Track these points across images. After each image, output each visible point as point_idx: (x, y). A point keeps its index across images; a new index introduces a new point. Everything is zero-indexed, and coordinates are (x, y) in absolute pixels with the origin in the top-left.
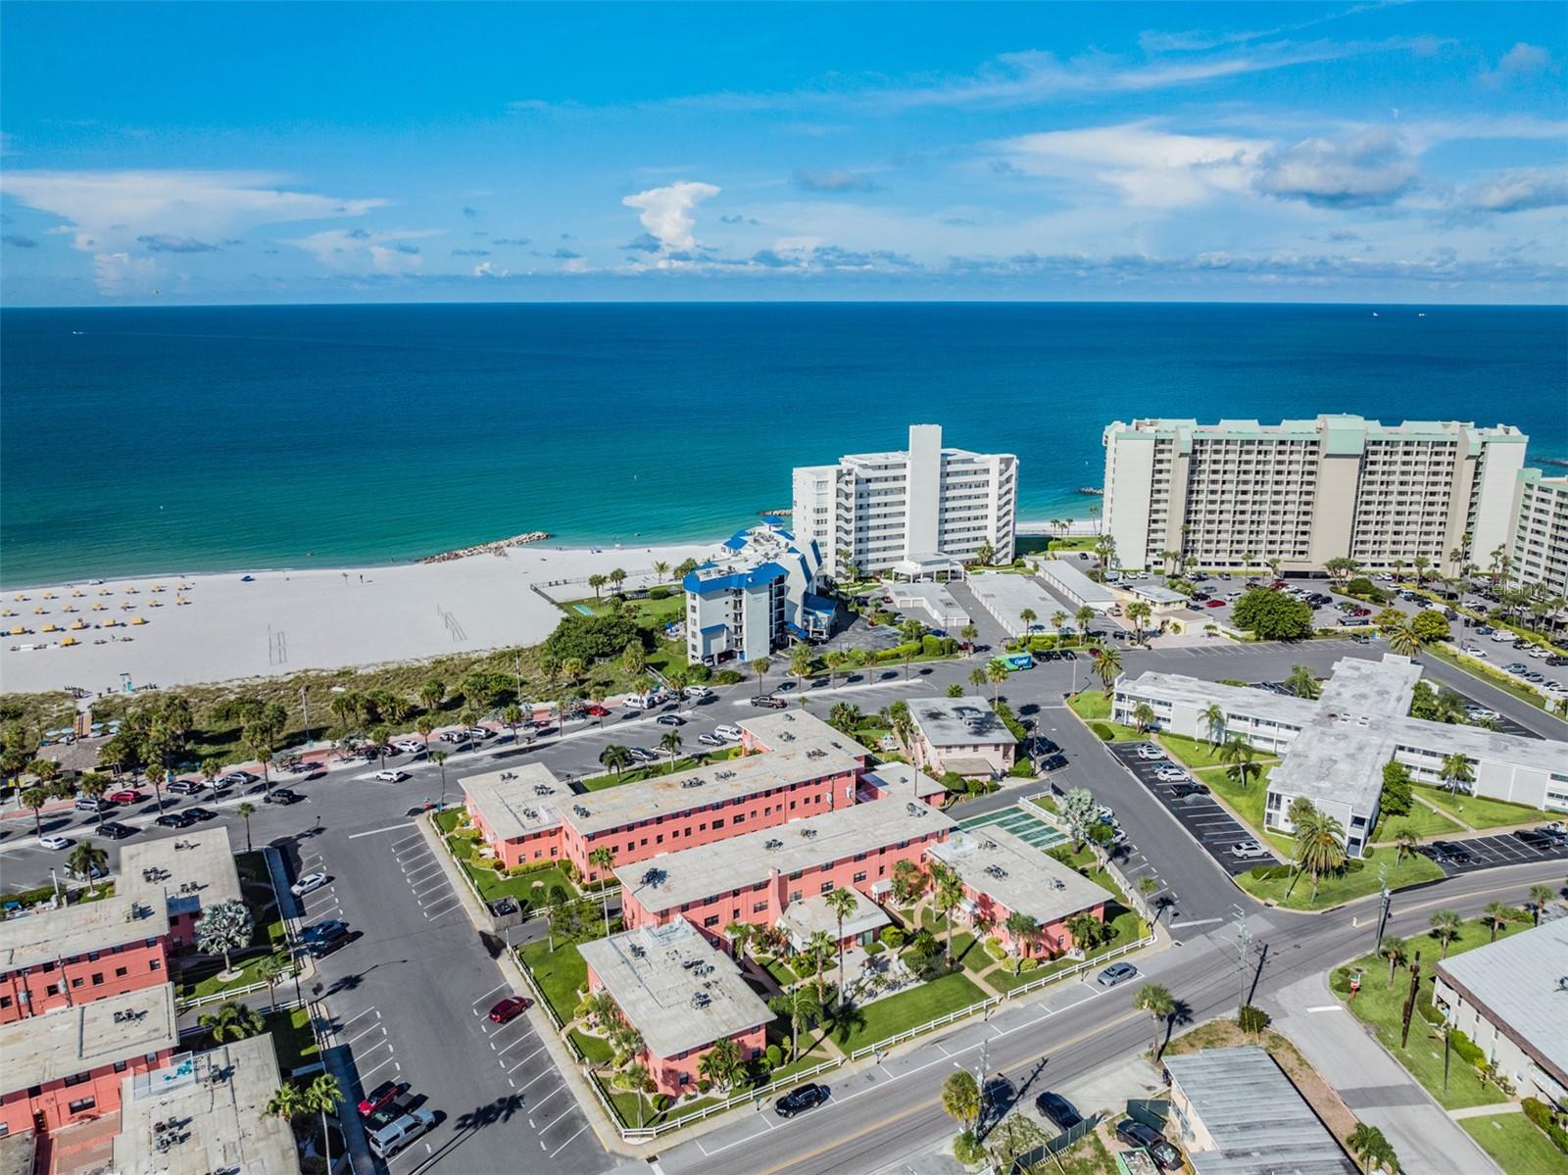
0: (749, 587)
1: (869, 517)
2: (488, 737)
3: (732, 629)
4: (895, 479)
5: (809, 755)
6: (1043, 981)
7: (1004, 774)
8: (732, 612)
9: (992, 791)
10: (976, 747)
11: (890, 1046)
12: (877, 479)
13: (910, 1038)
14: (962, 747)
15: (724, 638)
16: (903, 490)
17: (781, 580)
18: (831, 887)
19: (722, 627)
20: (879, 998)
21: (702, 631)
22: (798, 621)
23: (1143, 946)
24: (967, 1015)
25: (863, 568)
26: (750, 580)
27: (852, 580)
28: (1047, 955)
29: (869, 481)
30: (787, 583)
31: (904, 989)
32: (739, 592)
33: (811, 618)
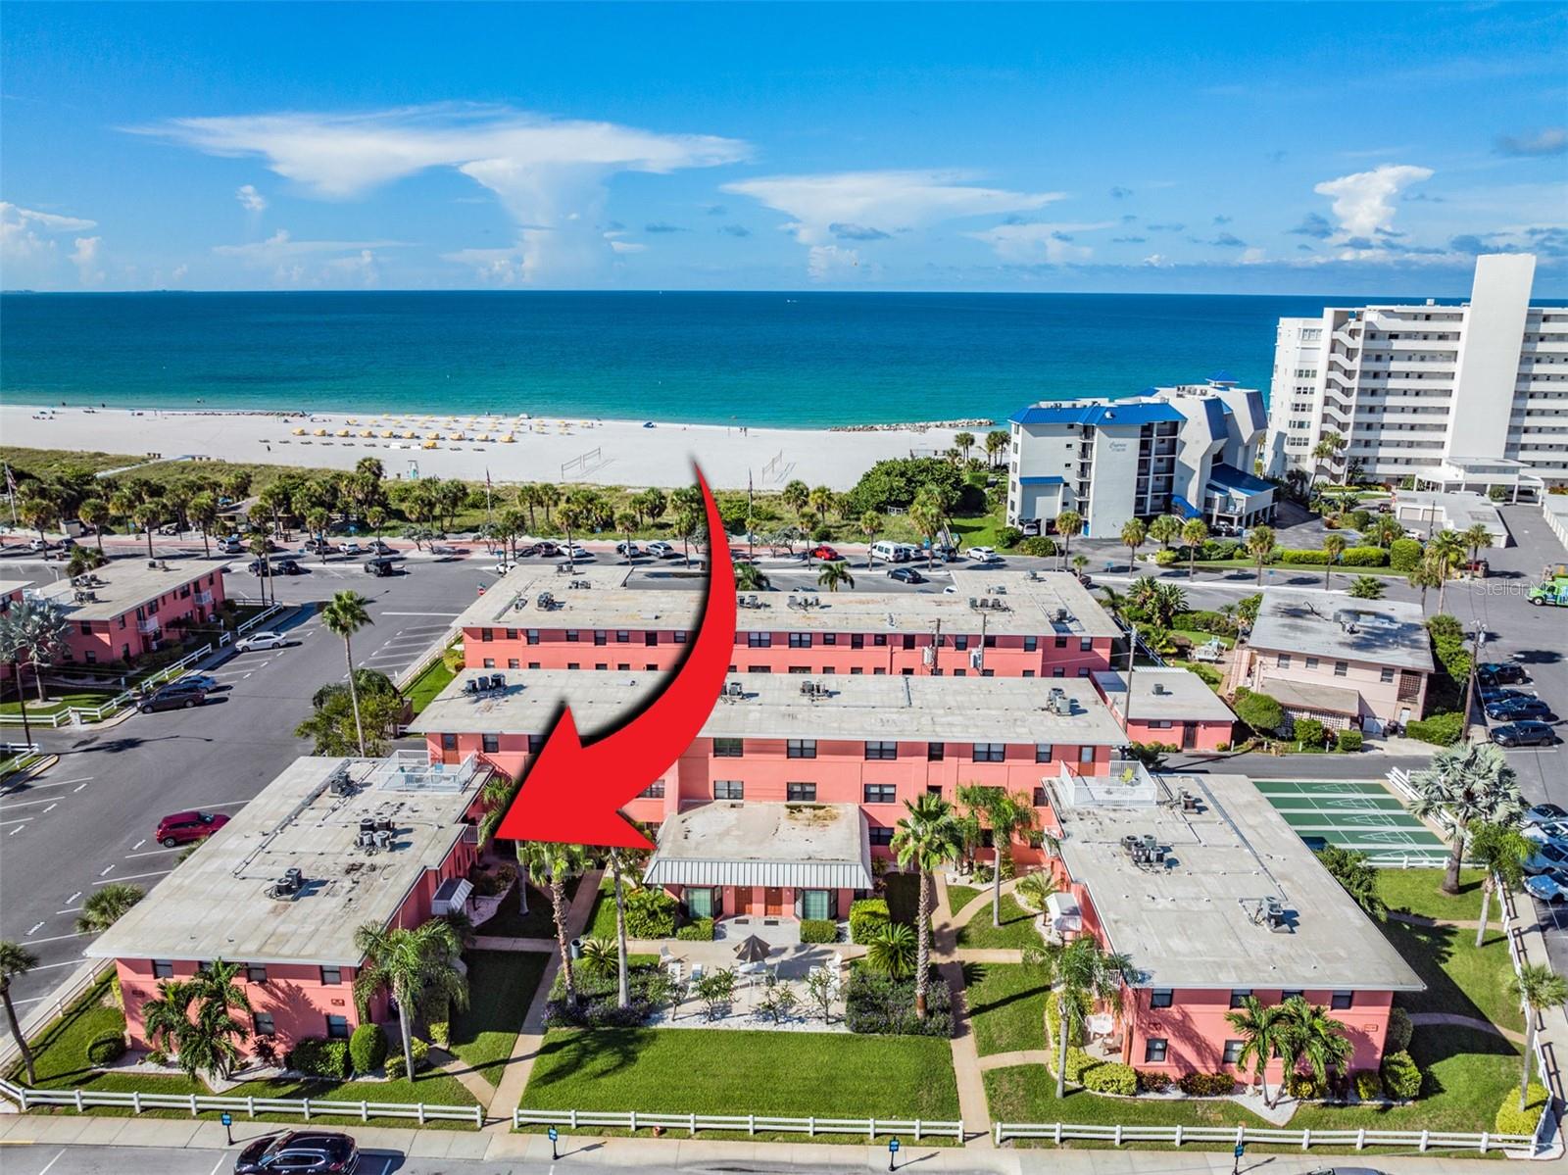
0: (1105, 424)
1: (1388, 392)
2: (666, 557)
3: (1075, 487)
4: (1442, 337)
5: (973, 604)
6: (1117, 1132)
7: (1394, 730)
8: (1076, 462)
9: (1349, 750)
10: (1342, 665)
11: (618, 1130)
12: (1409, 335)
13: (682, 1133)
14: (1312, 660)
15: (1059, 499)
16: (1453, 356)
17: (1174, 428)
18: (812, 796)
19: (1056, 481)
20: (721, 1025)
21: (1022, 480)
22: (1193, 495)
23: (1494, 1154)
24: (859, 1139)
25: (1366, 468)
26: (1108, 415)
27: (1343, 482)
28: (1176, 1074)
29: (1394, 336)
30: (1182, 435)
31: (788, 1027)
32: (1087, 432)
33: (1217, 495)
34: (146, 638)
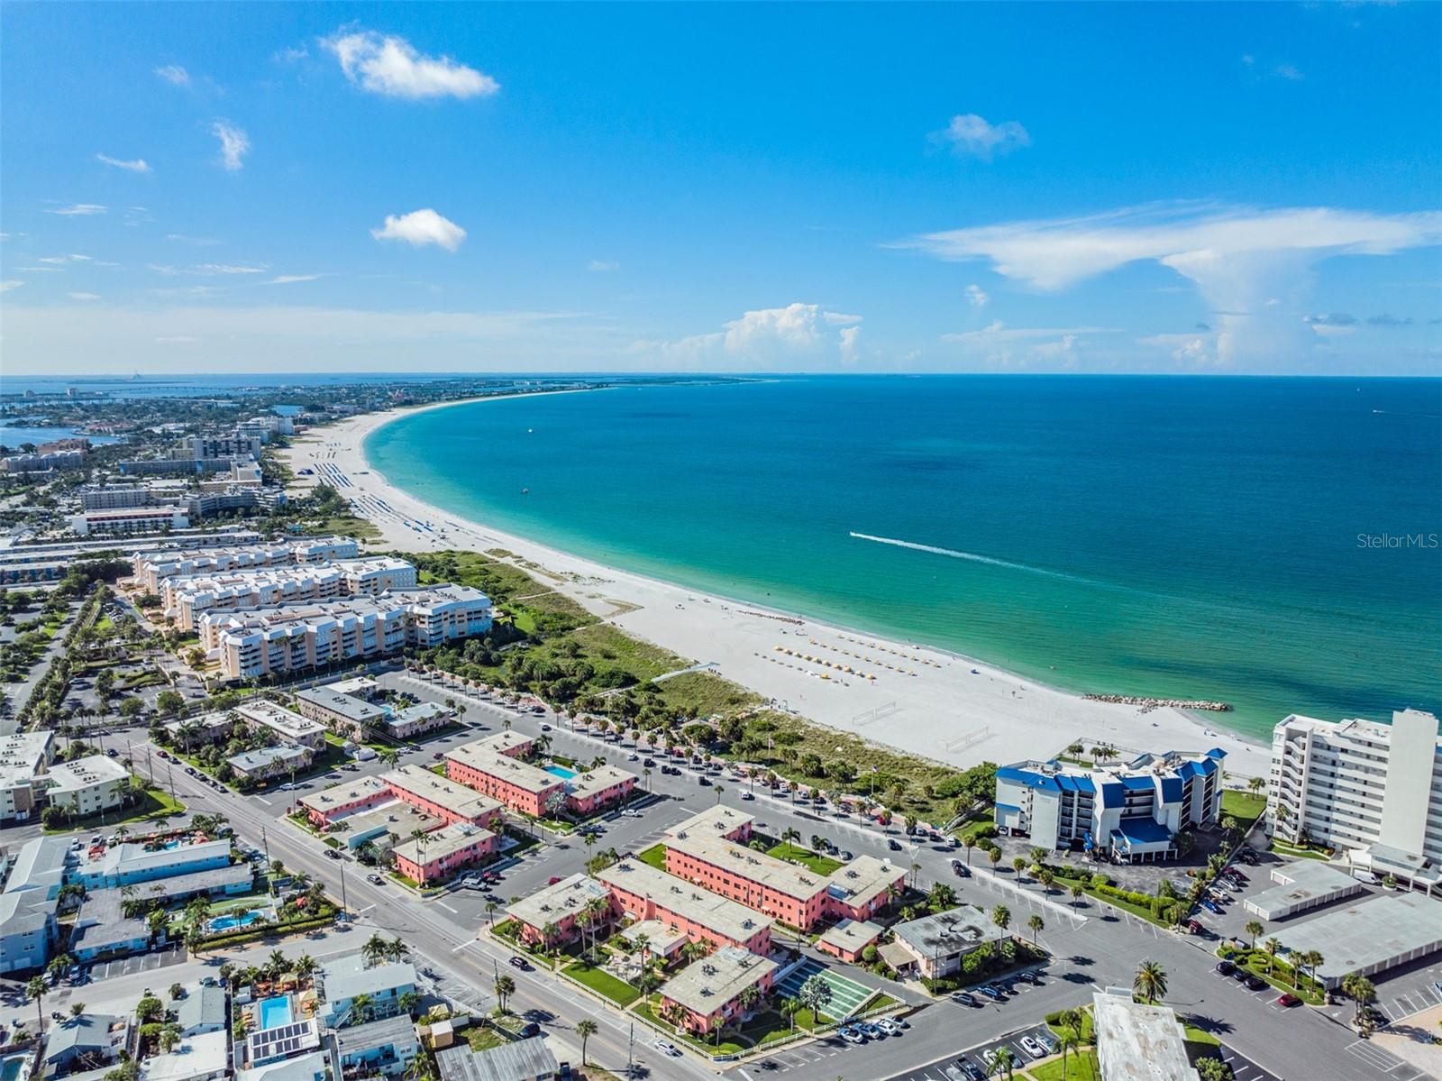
0: (1040, 787)
3: (1026, 814)
4: (1381, 759)
8: (1027, 802)
9: (893, 979)
10: (914, 948)
14: (907, 942)
15: (1018, 819)
16: (1383, 773)
19: (1017, 809)
20: (607, 972)
21: (997, 804)
24: (605, 1001)
25: (1319, 834)
26: (1040, 783)
29: (1344, 750)
31: (619, 978)
32: (1032, 788)
33: (1116, 839)
34: (596, 805)
